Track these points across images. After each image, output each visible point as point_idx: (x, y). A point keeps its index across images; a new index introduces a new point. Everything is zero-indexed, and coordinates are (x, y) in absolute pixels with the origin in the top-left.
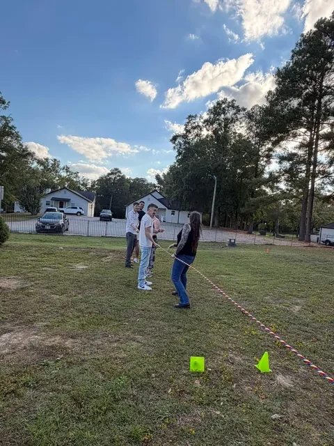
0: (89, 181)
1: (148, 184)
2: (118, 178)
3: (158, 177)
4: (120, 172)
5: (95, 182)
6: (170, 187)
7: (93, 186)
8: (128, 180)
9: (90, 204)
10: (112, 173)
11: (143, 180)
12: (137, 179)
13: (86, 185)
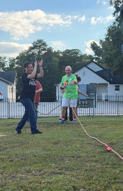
0: (6, 60)
1: (82, 56)
2: (43, 52)
3: (94, 47)
4: (44, 44)
5: (14, 60)
6: (111, 55)
7: (12, 66)
8: (56, 54)
9: (9, 87)
10: (35, 47)
11: (75, 52)
12: (68, 51)
13: (4, 65)
